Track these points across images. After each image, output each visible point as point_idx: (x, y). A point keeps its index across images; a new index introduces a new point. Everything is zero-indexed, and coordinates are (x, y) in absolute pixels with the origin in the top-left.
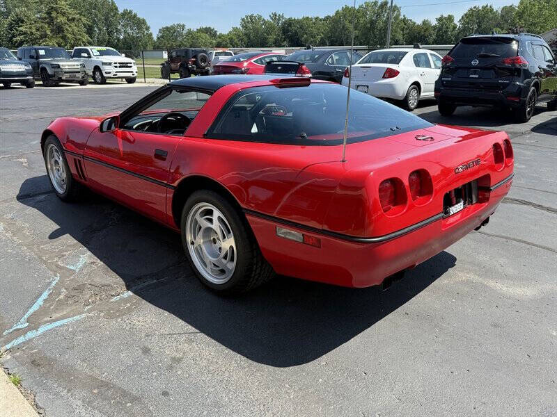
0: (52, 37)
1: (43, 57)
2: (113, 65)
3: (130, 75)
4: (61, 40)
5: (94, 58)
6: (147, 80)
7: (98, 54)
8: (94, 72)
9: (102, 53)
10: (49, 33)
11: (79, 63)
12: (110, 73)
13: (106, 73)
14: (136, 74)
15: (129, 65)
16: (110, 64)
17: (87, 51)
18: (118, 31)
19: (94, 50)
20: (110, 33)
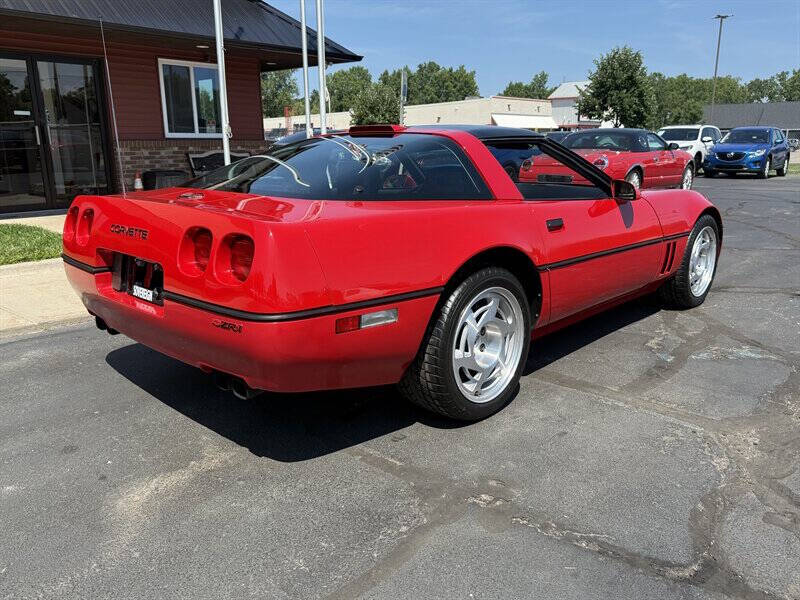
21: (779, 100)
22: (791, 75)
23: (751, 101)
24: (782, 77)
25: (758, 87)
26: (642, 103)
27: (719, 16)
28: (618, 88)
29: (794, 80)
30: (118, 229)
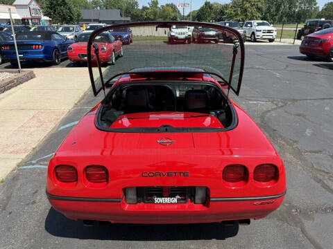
0: (240, 15)
2: (262, 31)
3: (271, 37)
4: (244, 17)
5: (253, 27)
6: (282, 40)
7: (257, 25)
8: (251, 35)
9: (259, 24)
10: (239, 13)
12: (259, 36)
13: (257, 36)
14: (275, 37)
15: (271, 31)
16: (260, 31)
17: (251, 23)
18: (296, 7)
19: (255, 22)
20: (290, 8)
25: (95, 3)
26: (71, 12)
28: (59, 5)
30: (152, 175)
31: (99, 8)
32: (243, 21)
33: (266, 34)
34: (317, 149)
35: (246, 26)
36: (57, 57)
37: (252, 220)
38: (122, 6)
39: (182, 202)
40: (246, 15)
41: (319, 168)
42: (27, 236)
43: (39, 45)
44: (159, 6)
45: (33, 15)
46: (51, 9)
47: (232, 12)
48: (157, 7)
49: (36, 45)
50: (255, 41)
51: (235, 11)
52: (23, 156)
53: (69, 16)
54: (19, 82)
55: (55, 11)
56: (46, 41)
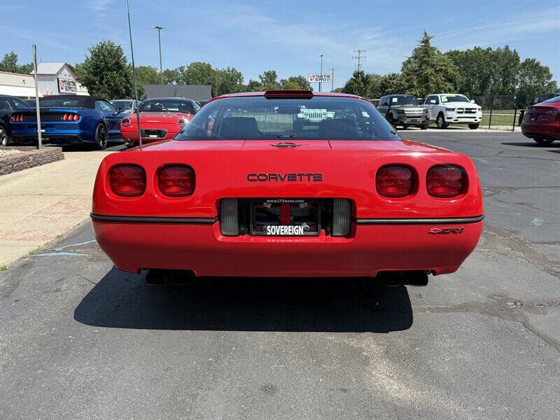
0: (418, 87)
1: (395, 104)
2: (456, 110)
3: (473, 120)
4: (424, 90)
5: (441, 105)
6: (491, 127)
7: (447, 100)
8: (438, 118)
9: (450, 100)
10: (415, 84)
11: (422, 109)
12: (451, 118)
13: (448, 118)
14: (479, 120)
15: (473, 111)
16: (453, 110)
17: (436, 98)
18: (515, 81)
19: (443, 97)
20: (505, 84)
21: (182, 83)
22: (186, 69)
23: (166, 84)
24: (182, 69)
25: (170, 75)
26: (128, 81)
27: (157, 27)
28: (109, 69)
29: (189, 72)
30: (264, 178)
31: (174, 83)
32: (424, 96)
33: (464, 115)
34: (553, 240)
35: (428, 102)
36: (103, 137)
37: (430, 276)
38: (214, 79)
39: (311, 233)
40: (428, 88)
41: (556, 260)
42: (45, 324)
43: (73, 114)
44: (278, 80)
45: (64, 91)
46: (95, 74)
47: (403, 82)
48: (274, 83)
49: (68, 114)
50: (445, 126)
51: (407, 81)
52: (42, 244)
53: (126, 87)
54: (38, 162)
55: (102, 79)
56: (86, 110)
